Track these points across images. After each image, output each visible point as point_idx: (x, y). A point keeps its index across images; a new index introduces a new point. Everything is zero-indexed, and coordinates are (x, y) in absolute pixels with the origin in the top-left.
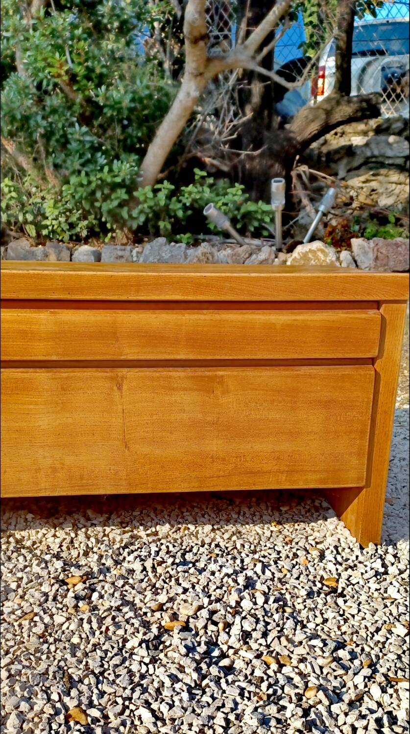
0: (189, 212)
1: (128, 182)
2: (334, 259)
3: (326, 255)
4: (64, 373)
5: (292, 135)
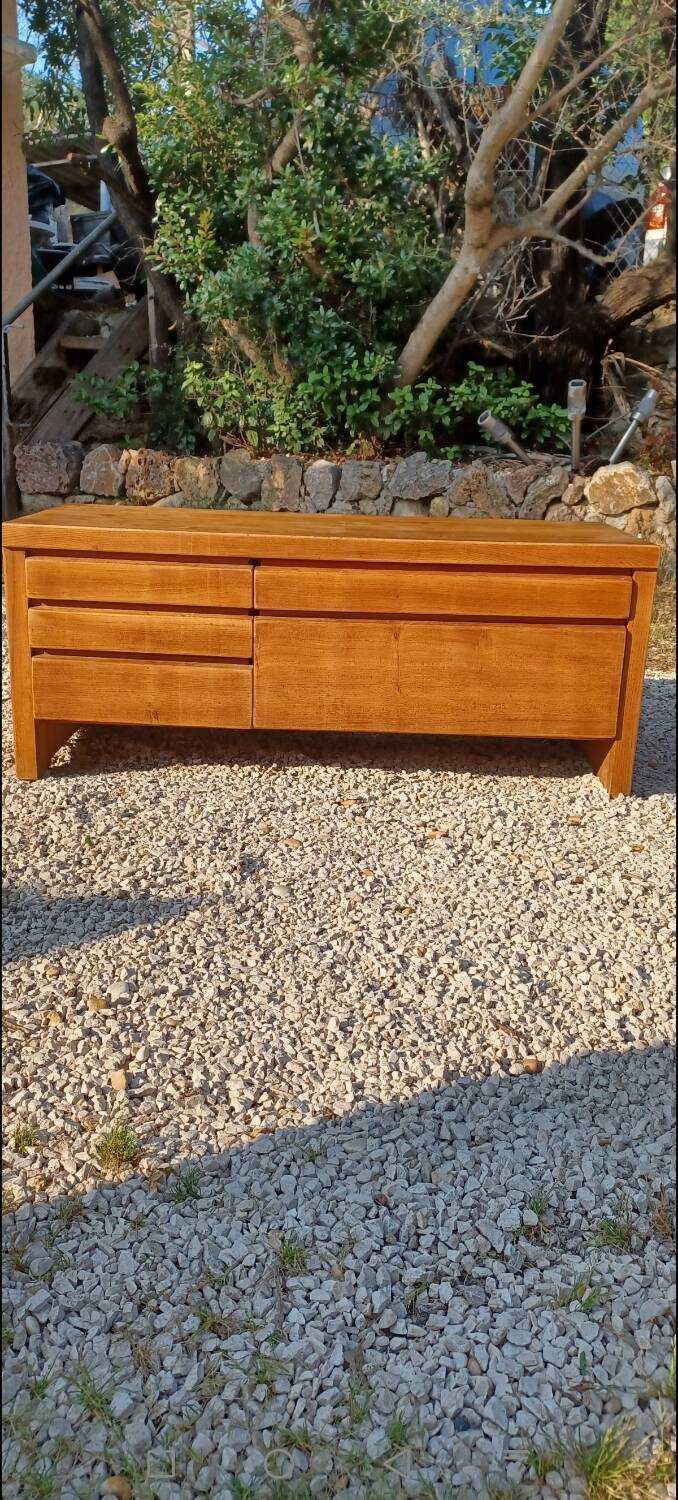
0: (459, 418)
1: (381, 380)
2: (647, 486)
3: (637, 481)
4: (350, 623)
5: (604, 312)
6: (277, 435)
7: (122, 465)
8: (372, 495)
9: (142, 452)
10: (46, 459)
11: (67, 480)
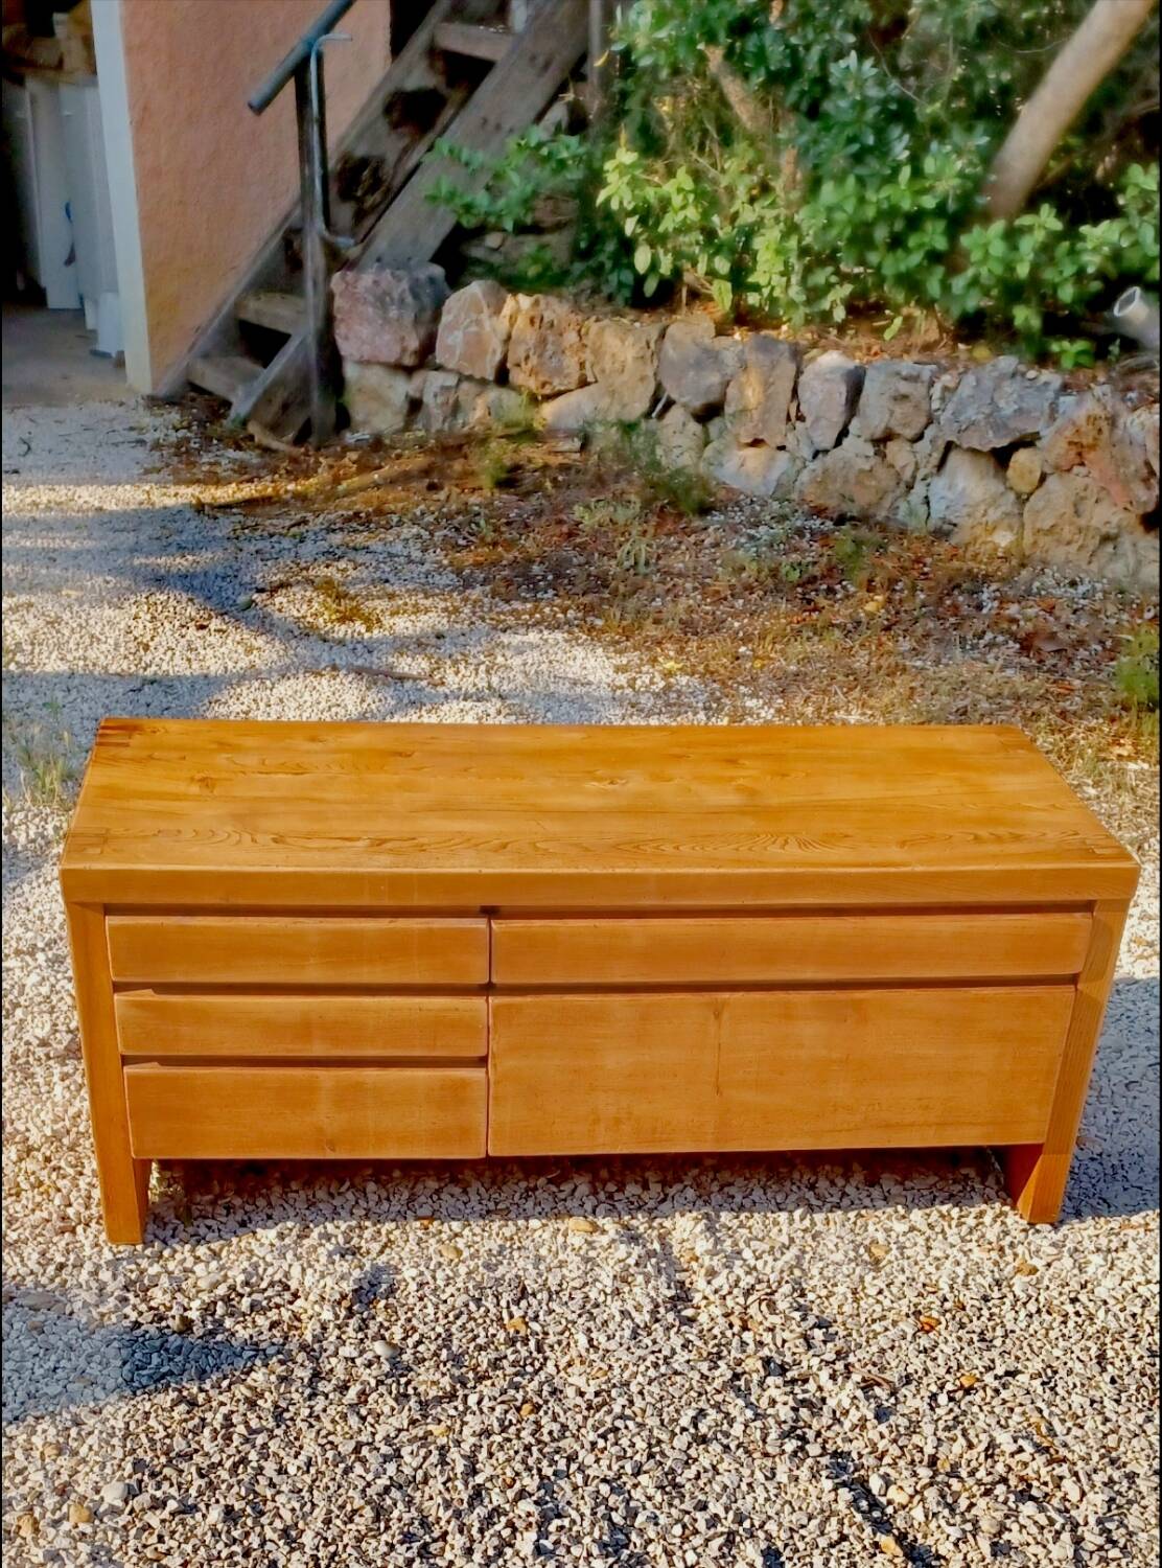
6: (766, 291)
7: (502, 323)
8: (910, 433)
9: (537, 303)
10: (382, 301)
11: (414, 343)
